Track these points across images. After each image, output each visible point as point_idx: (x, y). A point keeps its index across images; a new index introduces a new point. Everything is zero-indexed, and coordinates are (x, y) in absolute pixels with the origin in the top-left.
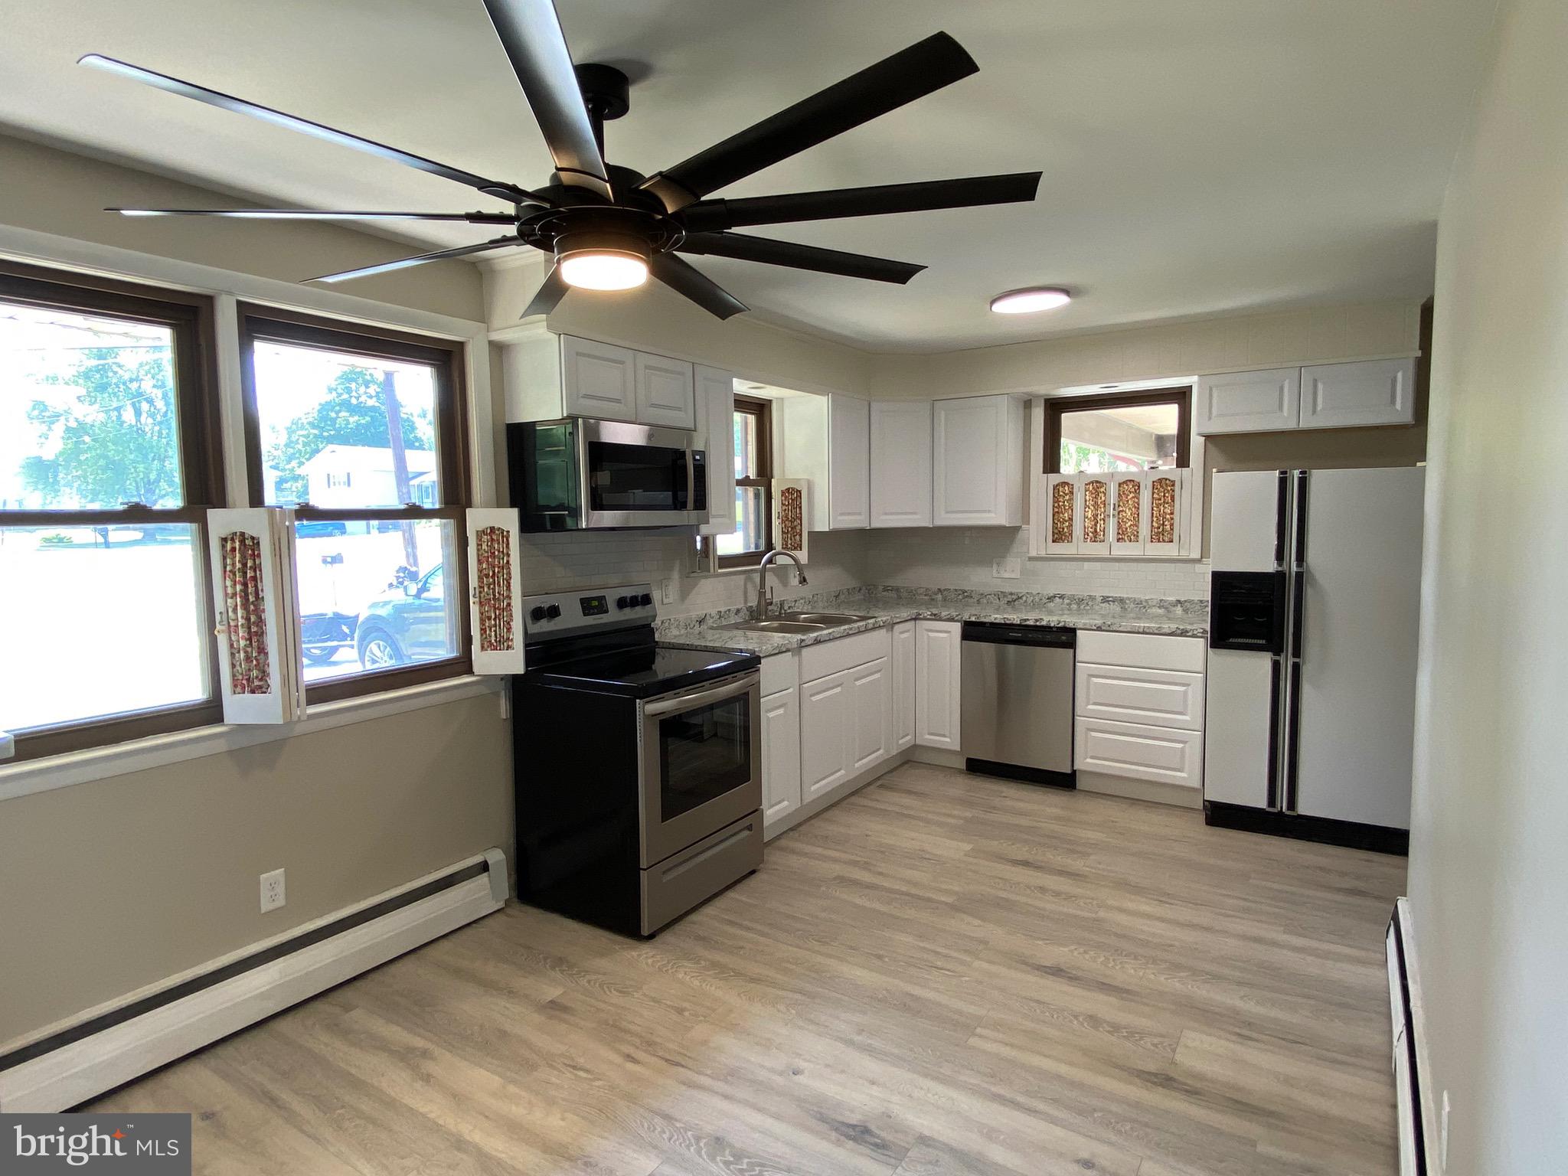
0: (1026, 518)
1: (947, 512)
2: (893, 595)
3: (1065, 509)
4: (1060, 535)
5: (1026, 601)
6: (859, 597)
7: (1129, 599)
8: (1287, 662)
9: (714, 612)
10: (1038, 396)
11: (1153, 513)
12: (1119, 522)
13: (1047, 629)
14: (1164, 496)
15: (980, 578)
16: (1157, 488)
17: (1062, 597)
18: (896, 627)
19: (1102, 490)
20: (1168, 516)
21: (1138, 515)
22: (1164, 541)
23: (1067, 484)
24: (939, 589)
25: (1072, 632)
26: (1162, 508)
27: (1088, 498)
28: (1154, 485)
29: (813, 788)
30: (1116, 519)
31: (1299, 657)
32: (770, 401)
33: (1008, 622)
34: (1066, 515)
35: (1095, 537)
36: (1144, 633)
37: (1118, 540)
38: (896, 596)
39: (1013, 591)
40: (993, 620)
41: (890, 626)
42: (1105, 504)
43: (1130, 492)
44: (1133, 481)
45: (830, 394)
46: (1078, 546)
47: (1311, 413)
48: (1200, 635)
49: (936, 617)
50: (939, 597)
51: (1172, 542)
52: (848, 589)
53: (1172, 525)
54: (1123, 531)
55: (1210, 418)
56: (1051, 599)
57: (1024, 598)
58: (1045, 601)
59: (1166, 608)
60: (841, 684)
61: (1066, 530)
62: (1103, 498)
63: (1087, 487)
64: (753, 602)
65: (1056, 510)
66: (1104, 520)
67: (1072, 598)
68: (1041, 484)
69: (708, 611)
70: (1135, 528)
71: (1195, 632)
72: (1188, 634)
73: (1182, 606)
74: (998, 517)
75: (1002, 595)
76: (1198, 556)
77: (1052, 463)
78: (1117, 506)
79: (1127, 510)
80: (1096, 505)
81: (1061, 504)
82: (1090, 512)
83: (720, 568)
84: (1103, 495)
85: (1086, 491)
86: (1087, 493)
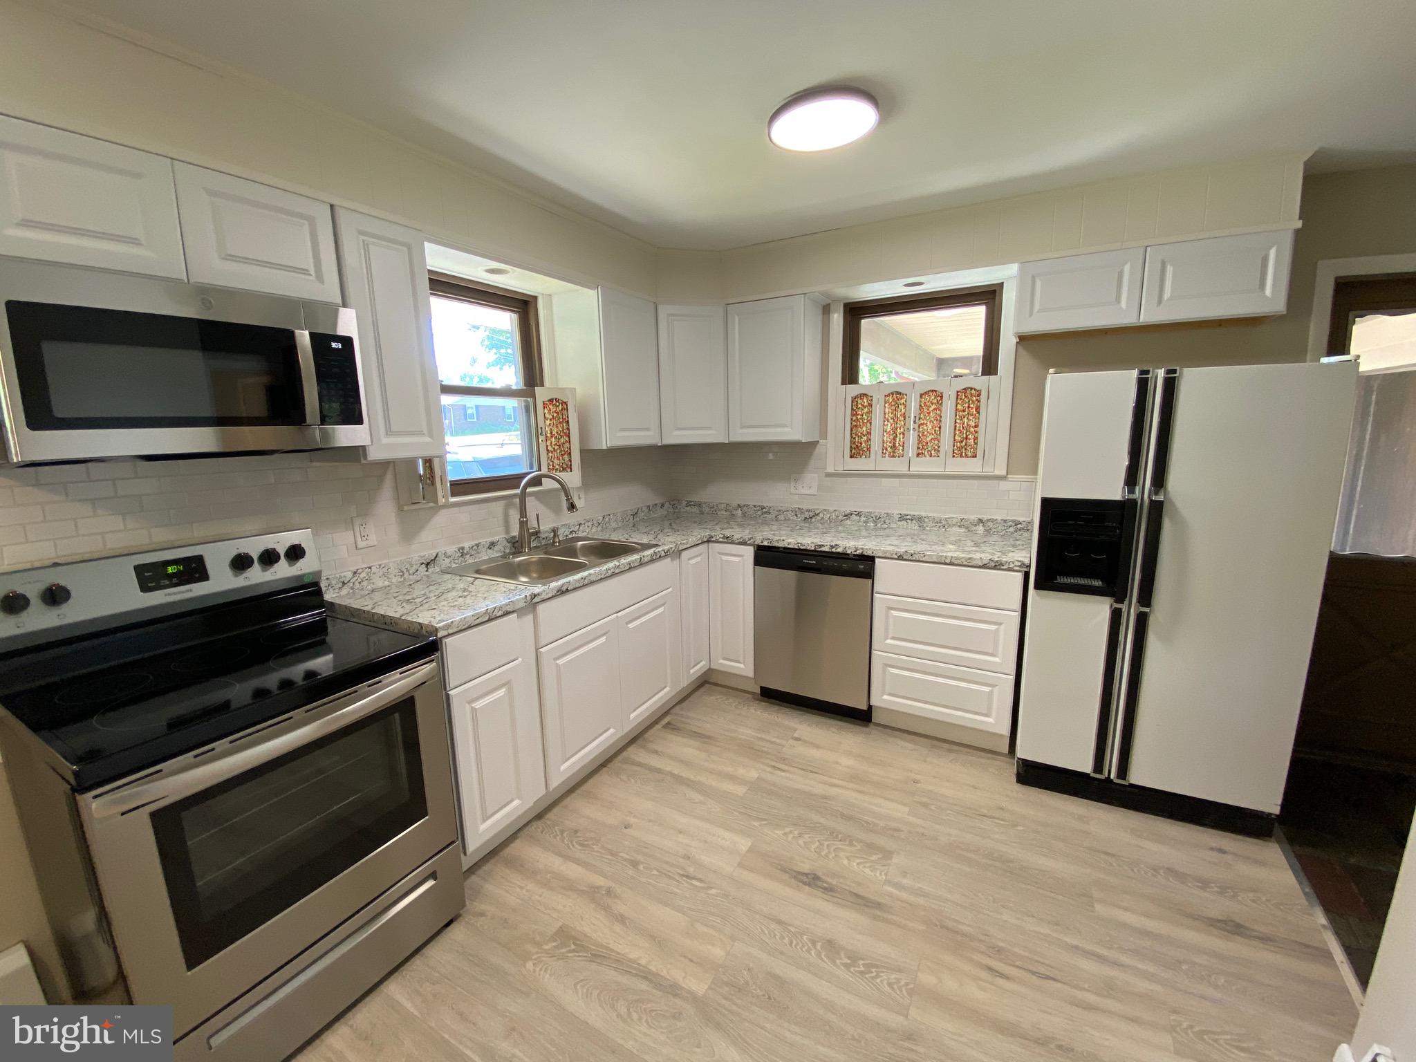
0: (824, 433)
1: (743, 427)
2: (695, 510)
3: (864, 423)
4: (857, 451)
5: (823, 518)
6: (660, 512)
7: (928, 517)
8: (1131, 610)
9: (451, 549)
10: (837, 300)
11: (956, 426)
12: (919, 435)
13: (843, 556)
14: (969, 407)
15: (778, 494)
16: (961, 399)
17: (859, 514)
18: (684, 554)
19: (903, 401)
20: (972, 430)
21: (940, 428)
22: (966, 456)
23: (865, 395)
24: (739, 505)
25: (871, 559)
26: (966, 421)
27: (887, 410)
28: (958, 395)
29: (562, 768)
30: (916, 433)
31: (1148, 605)
32: (535, 298)
33: (802, 548)
34: (864, 429)
35: (894, 452)
36: (951, 564)
37: (918, 455)
38: (698, 512)
39: (811, 507)
40: (786, 545)
41: (676, 553)
42: (905, 417)
43: (932, 404)
44: (936, 391)
45: (599, 287)
46: (876, 461)
47: (1156, 301)
48: (1018, 568)
49: (728, 540)
50: (739, 512)
51: (976, 457)
52: (649, 506)
53: (976, 439)
54: (923, 446)
55: (1031, 314)
56: (847, 516)
57: (821, 515)
58: (841, 518)
59: (968, 528)
60: (607, 633)
61: (864, 444)
62: (903, 411)
63: (887, 398)
64: (515, 532)
65: (854, 423)
66: (904, 434)
67: (869, 514)
68: (840, 394)
69: (442, 550)
70: (936, 442)
71: (1012, 566)
72: (1002, 567)
73: (983, 526)
74: (793, 432)
75: (797, 512)
76: (1003, 473)
77: (850, 374)
78: (917, 418)
79: (928, 423)
80: (896, 419)
81: (859, 417)
82: (889, 425)
83: (453, 495)
84: (903, 407)
85: (885, 403)
86: (886, 405)
